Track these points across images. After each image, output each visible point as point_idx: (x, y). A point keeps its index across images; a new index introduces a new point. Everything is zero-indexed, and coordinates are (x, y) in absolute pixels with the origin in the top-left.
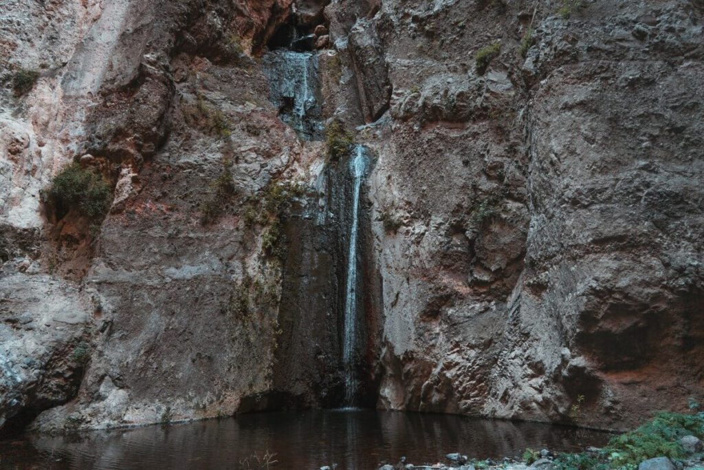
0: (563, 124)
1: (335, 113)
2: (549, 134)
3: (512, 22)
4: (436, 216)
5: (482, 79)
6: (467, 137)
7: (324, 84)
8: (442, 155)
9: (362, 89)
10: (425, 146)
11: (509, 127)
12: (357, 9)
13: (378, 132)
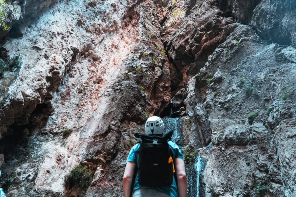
0: (289, 145)
1: (189, 143)
2: (284, 150)
3: (262, 102)
4: (236, 190)
5: (252, 126)
6: (247, 152)
7: (184, 130)
8: (236, 160)
9: (200, 132)
10: (228, 156)
11: (267, 147)
12: (197, 100)
13: (208, 151)
